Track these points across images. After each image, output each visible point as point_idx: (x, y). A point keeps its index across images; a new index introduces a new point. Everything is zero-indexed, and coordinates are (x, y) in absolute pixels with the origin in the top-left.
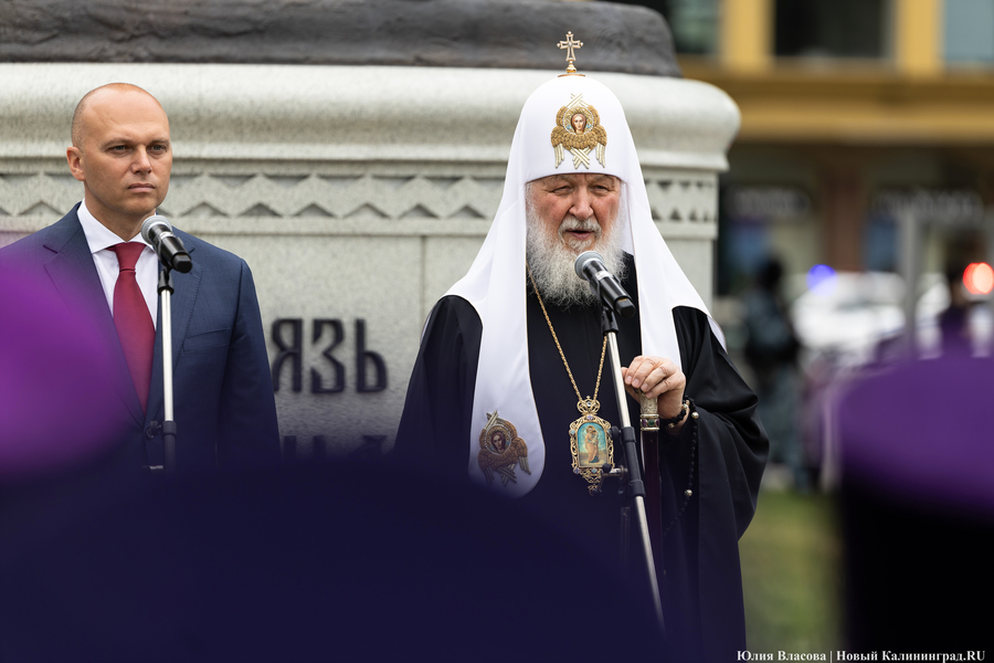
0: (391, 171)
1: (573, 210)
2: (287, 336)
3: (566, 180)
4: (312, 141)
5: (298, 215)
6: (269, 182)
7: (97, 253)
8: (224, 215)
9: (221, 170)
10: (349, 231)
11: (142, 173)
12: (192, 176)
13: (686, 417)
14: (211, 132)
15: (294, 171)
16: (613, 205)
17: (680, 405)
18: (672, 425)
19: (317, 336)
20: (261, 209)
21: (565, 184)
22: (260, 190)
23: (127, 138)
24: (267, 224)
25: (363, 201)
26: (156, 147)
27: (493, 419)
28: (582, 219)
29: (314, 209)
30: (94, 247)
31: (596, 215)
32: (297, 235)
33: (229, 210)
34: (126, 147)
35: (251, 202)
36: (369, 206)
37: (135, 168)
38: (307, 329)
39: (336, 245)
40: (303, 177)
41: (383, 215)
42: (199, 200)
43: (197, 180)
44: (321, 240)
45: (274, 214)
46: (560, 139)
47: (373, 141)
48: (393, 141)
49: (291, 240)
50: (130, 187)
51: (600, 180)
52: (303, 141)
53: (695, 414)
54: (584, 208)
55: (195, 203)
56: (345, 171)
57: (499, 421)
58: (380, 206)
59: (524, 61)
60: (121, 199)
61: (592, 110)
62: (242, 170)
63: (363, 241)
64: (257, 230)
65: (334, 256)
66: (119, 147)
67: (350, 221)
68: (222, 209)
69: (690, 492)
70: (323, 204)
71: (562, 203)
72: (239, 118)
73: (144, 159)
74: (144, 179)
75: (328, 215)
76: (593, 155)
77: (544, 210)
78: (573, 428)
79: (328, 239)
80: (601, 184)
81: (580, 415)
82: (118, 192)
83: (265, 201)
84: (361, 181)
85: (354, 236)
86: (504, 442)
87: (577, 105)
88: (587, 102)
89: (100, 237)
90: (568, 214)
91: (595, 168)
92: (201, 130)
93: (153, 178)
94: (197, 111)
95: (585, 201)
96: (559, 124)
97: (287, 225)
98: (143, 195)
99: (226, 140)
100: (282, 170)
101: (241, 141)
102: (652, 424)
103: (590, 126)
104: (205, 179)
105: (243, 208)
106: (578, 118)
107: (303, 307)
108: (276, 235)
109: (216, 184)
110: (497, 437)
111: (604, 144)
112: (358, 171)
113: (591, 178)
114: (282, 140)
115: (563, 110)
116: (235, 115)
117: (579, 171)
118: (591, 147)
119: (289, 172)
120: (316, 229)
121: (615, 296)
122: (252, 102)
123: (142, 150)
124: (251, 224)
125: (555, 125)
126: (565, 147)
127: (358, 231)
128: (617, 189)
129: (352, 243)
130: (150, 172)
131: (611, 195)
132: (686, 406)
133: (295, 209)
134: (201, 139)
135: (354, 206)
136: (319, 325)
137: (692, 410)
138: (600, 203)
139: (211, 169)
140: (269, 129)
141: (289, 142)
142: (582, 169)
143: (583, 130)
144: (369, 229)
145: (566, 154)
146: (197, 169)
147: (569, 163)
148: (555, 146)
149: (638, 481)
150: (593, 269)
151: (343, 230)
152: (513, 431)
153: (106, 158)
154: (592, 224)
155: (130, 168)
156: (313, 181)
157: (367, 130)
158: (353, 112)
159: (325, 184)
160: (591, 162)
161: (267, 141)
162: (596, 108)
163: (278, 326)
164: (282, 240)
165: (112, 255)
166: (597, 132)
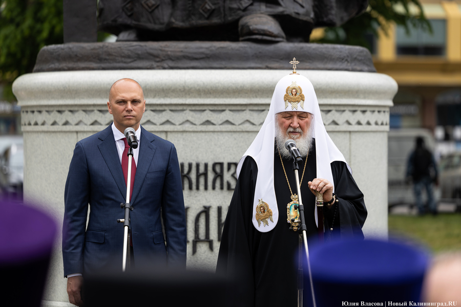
0: (256, 108)
1: (291, 125)
2: (218, 169)
3: (289, 114)
4: (226, 97)
5: (221, 124)
6: (211, 112)
7: (118, 141)
8: (195, 124)
9: (193, 108)
10: (240, 130)
11: (129, 111)
12: (183, 110)
13: (334, 201)
14: (189, 94)
15: (220, 108)
16: (308, 124)
17: (331, 196)
18: (329, 204)
19: (229, 169)
20: (208, 122)
21: (289, 115)
22: (208, 115)
23: (123, 99)
24: (211, 128)
25: (245, 119)
26: (134, 102)
27: (261, 201)
28: (295, 128)
29: (227, 122)
30: (116, 139)
31: (300, 127)
32: (221, 132)
33: (196, 123)
34: (124, 102)
35: (204, 120)
36: (248, 121)
37: (126, 109)
38: (225, 166)
39: (236, 135)
40: (223, 111)
41: (253, 124)
42: (186, 119)
43: (185, 112)
44: (230, 133)
45: (213, 124)
46: (287, 99)
47: (249, 97)
48: (256, 97)
49: (219, 133)
50: (125, 116)
51: (302, 114)
52: (223, 97)
53: (337, 200)
54: (295, 124)
55: (184, 120)
56: (239, 108)
57: (263, 202)
58: (252, 121)
59: (308, 67)
60: (122, 120)
61: (300, 88)
62: (201, 108)
63: (246, 134)
64: (207, 130)
65: (235, 139)
66: (120, 102)
67: (241, 126)
68: (194, 122)
69: (332, 229)
70: (231, 120)
71: (288, 122)
72: (199, 89)
73: (130, 106)
74: (129, 113)
75: (233, 124)
76: (299, 105)
77: (281, 124)
78: (289, 206)
79: (233, 133)
80: (302, 115)
81: (292, 201)
82: (121, 118)
83: (209, 119)
84: (245, 112)
85: (243, 132)
86: (264, 210)
87: (294, 86)
88: (298, 85)
89: (118, 135)
90: (290, 126)
91: (300, 109)
92: (186, 94)
93: (134, 113)
94: (184, 87)
95: (296, 122)
96: (287, 93)
97: (217, 128)
98: (130, 119)
99: (195, 97)
100: (216, 108)
101: (200, 97)
102: (321, 204)
103: (298, 94)
104: (188, 111)
105: (202, 122)
106: (294, 91)
107: (224, 158)
108: (214, 132)
109: (192, 113)
110: (262, 208)
111: (304, 101)
112: (244, 108)
113: (298, 113)
114: (215, 97)
115: (288, 88)
116: (198, 88)
117: (293, 110)
118: (298, 102)
119: (218, 109)
120: (228, 130)
121: (296, 156)
122: (204, 83)
123: (129, 103)
124: (204, 128)
125: (286, 93)
126: (289, 101)
127: (244, 130)
128: (309, 117)
129: (242, 134)
130: (132, 111)
131: (307, 119)
132: (334, 197)
133: (220, 122)
134: (186, 97)
135: (242, 121)
136: (229, 165)
137: (336, 199)
138: (302, 122)
139: (190, 108)
140: (210, 93)
141: (218, 98)
142: (295, 110)
143: (296, 95)
144: (248, 130)
145: (289, 104)
146: (185, 108)
147: (290, 108)
148: (285, 101)
149: (304, 225)
150: (291, 146)
151: (238, 130)
152: (267, 206)
153: (117, 106)
154: (299, 130)
155: (124, 109)
156: (227, 112)
157: (247, 93)
158: (241, 87)
159: (231, 113)
160: (299, 107)
161: (210, 97)
162: (301, 87)
163: (215, 165)
164: (216, 133)
165: (123, 141)
166: (301, 96)
